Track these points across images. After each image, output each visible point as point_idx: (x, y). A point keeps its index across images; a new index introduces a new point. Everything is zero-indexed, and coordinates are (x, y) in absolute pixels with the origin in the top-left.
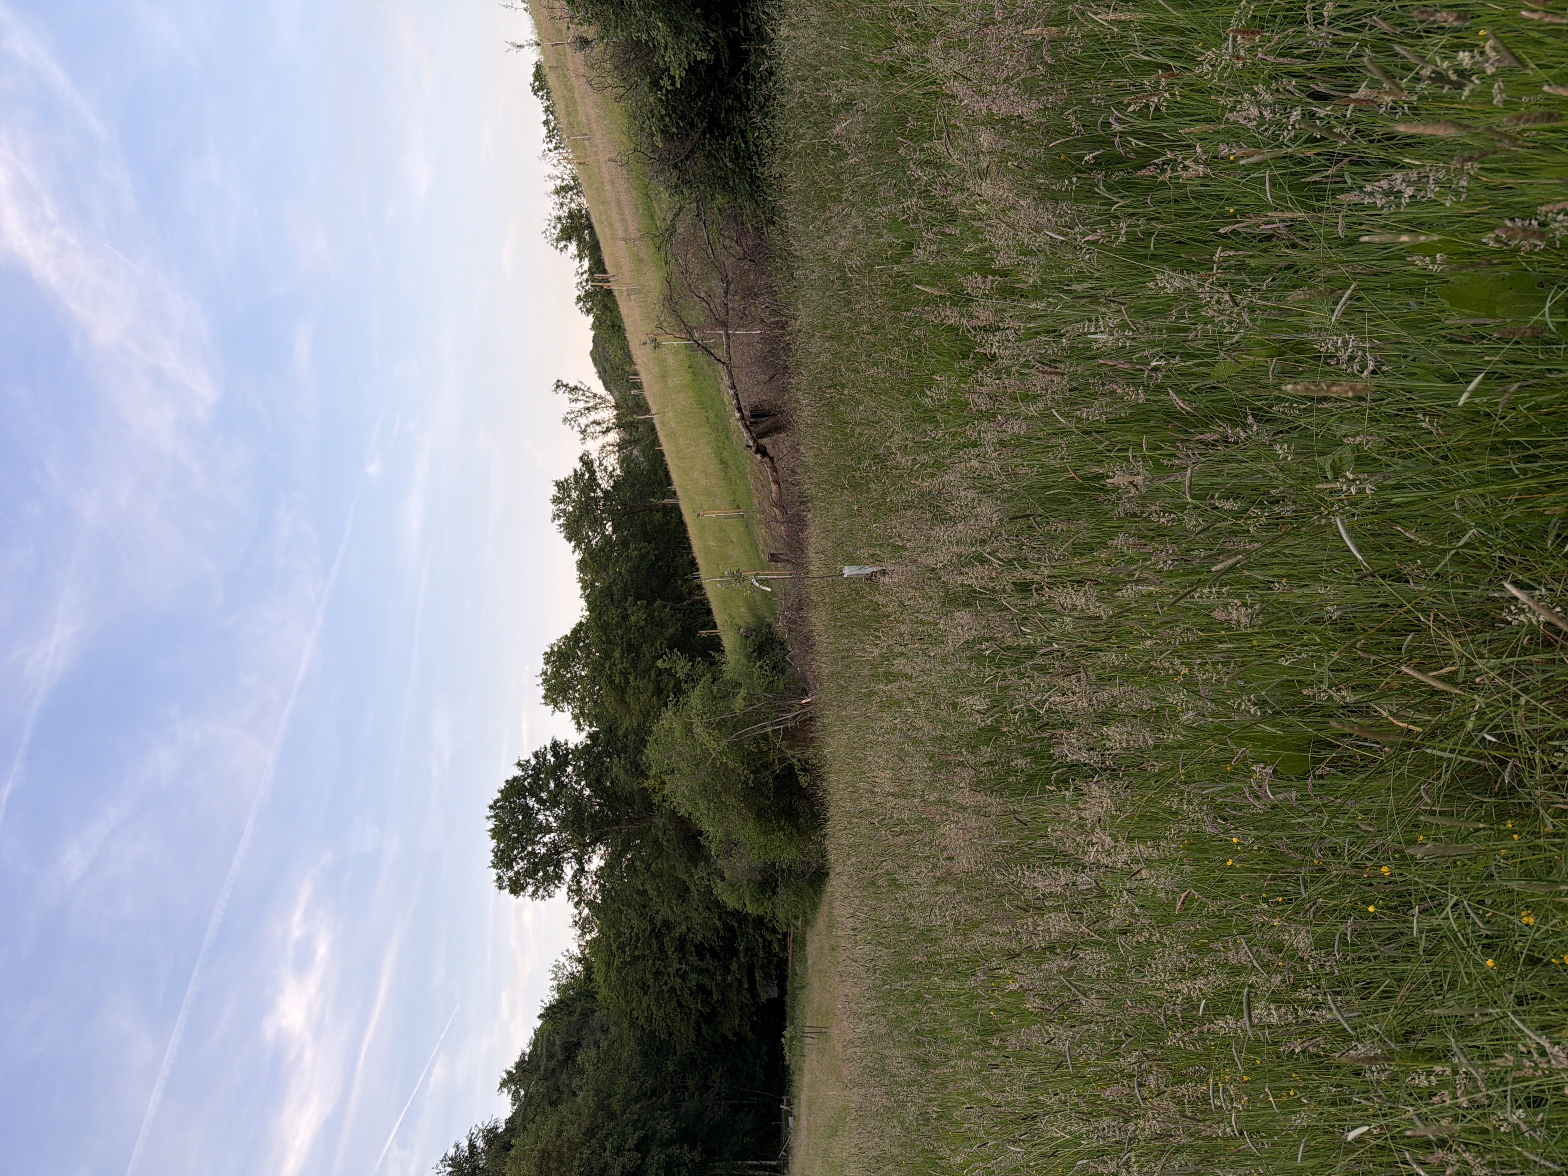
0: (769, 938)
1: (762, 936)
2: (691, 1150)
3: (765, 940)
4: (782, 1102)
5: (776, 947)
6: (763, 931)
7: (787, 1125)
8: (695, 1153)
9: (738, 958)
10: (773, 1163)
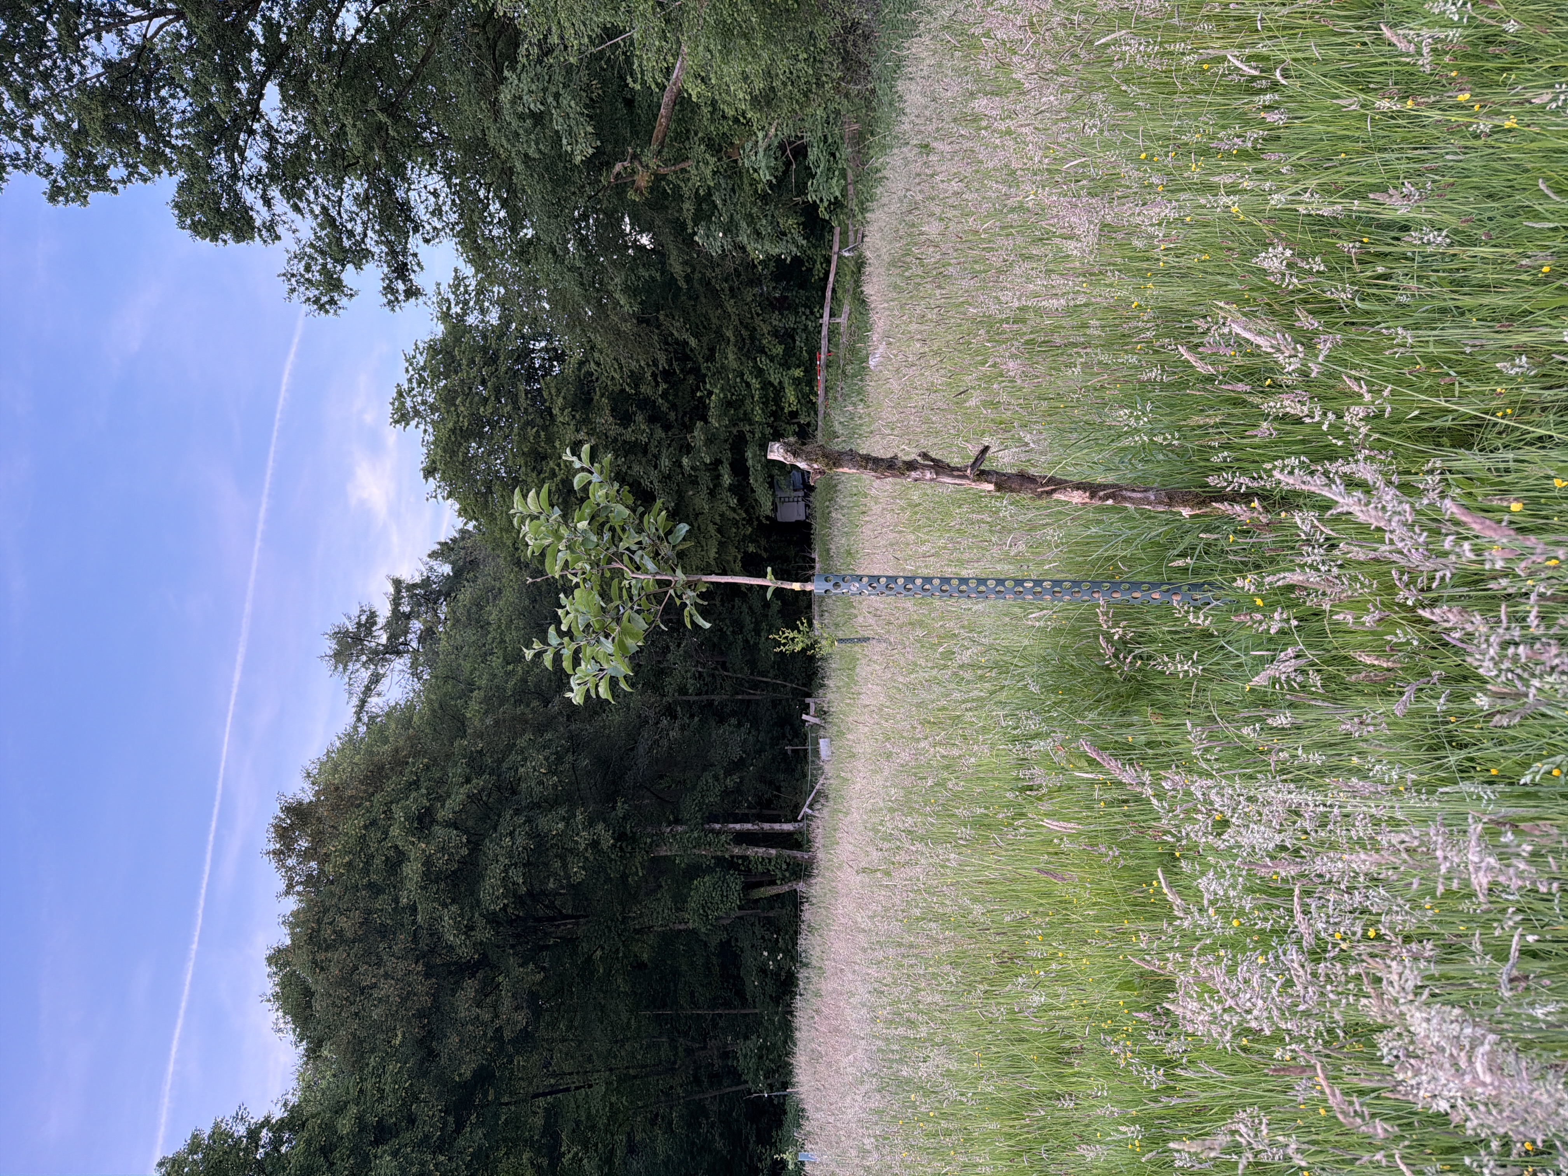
0: (774, 379)
1: (760, 373)
2: (591, 823)
3: (766, 384)
4: (806, 709)
5: (791, 396)
6: (763, 362)
7: (816, 752)
8: (600, 827)
9: (706, 422)
10: (788, 827)
